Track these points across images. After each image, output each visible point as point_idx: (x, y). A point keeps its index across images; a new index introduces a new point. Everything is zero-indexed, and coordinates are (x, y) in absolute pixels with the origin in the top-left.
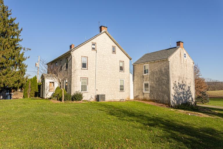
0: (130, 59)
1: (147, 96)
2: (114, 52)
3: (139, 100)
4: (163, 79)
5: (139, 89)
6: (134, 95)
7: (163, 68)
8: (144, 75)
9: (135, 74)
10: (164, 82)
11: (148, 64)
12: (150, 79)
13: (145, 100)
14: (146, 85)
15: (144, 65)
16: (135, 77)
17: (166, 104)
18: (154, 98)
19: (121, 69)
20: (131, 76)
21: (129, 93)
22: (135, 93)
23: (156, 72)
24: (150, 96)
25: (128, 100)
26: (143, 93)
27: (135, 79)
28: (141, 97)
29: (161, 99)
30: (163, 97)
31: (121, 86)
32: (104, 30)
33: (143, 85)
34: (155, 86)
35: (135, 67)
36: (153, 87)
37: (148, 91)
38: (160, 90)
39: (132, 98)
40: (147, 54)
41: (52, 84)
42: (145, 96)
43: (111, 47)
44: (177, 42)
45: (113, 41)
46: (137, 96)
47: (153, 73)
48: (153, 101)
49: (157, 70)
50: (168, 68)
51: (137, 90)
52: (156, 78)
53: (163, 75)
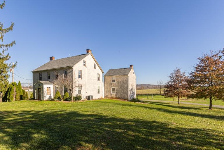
0: (103, 73)
1: (114, 96)
2: (95, 67)
3: (108, 98)
4: (124, 86)
5: (108, 92)
6: (104, 95)
7: (124, 80)
8: (112, 83)
9: (106, 82)
10: (125, 87)
11: (115, 77)
12: (116, 85)
13: (112, 98)
14: (113, 89)
15: (112, 77)
16: (106, 84)
17: (126, 100)
18: (118, 96)
19: (98, 79)
20: (103, 83)
21: (102, 94)
22: (105, 94)
23: (120, 82)
24: (116, 95)
25: (102, 99)
26: (111, 94)
27: (106, 85)
28: (110, 96)
29: (123, 97)
30: (124, 96)
31: (98, 90)
32: (90, 52)
33: (111, 89)
34: (119, 89)
35: (105, 78)
36: (118, 90)
37: (114, 92)
38: (123, 92)
39: (103, 97)
40: (111, 70)
41: (49, 89)
42: (112, 95)
43: (94, 64)
44: (130, 65)
45: (95, 60)
46: (107, 96)
47: (118, 82)
48: (118, 98)
49: (121, 81)
50: (128, 80)
51: (106, 92)
52: (120, 85)
53: (125, 84)
